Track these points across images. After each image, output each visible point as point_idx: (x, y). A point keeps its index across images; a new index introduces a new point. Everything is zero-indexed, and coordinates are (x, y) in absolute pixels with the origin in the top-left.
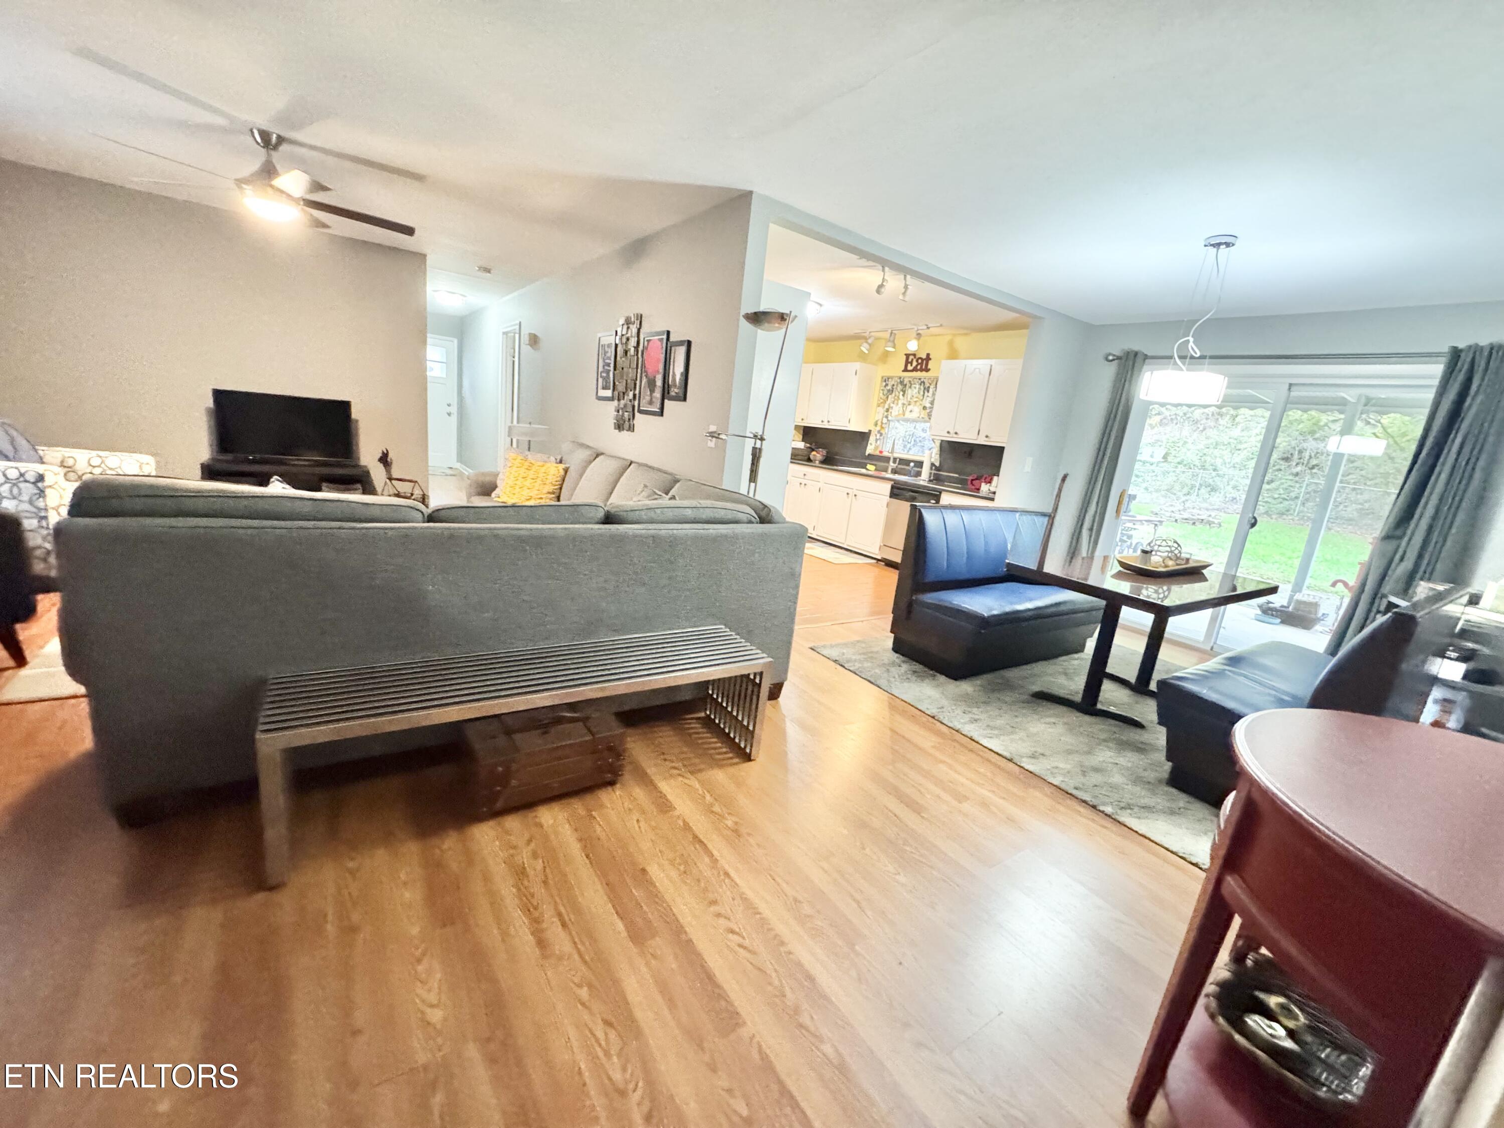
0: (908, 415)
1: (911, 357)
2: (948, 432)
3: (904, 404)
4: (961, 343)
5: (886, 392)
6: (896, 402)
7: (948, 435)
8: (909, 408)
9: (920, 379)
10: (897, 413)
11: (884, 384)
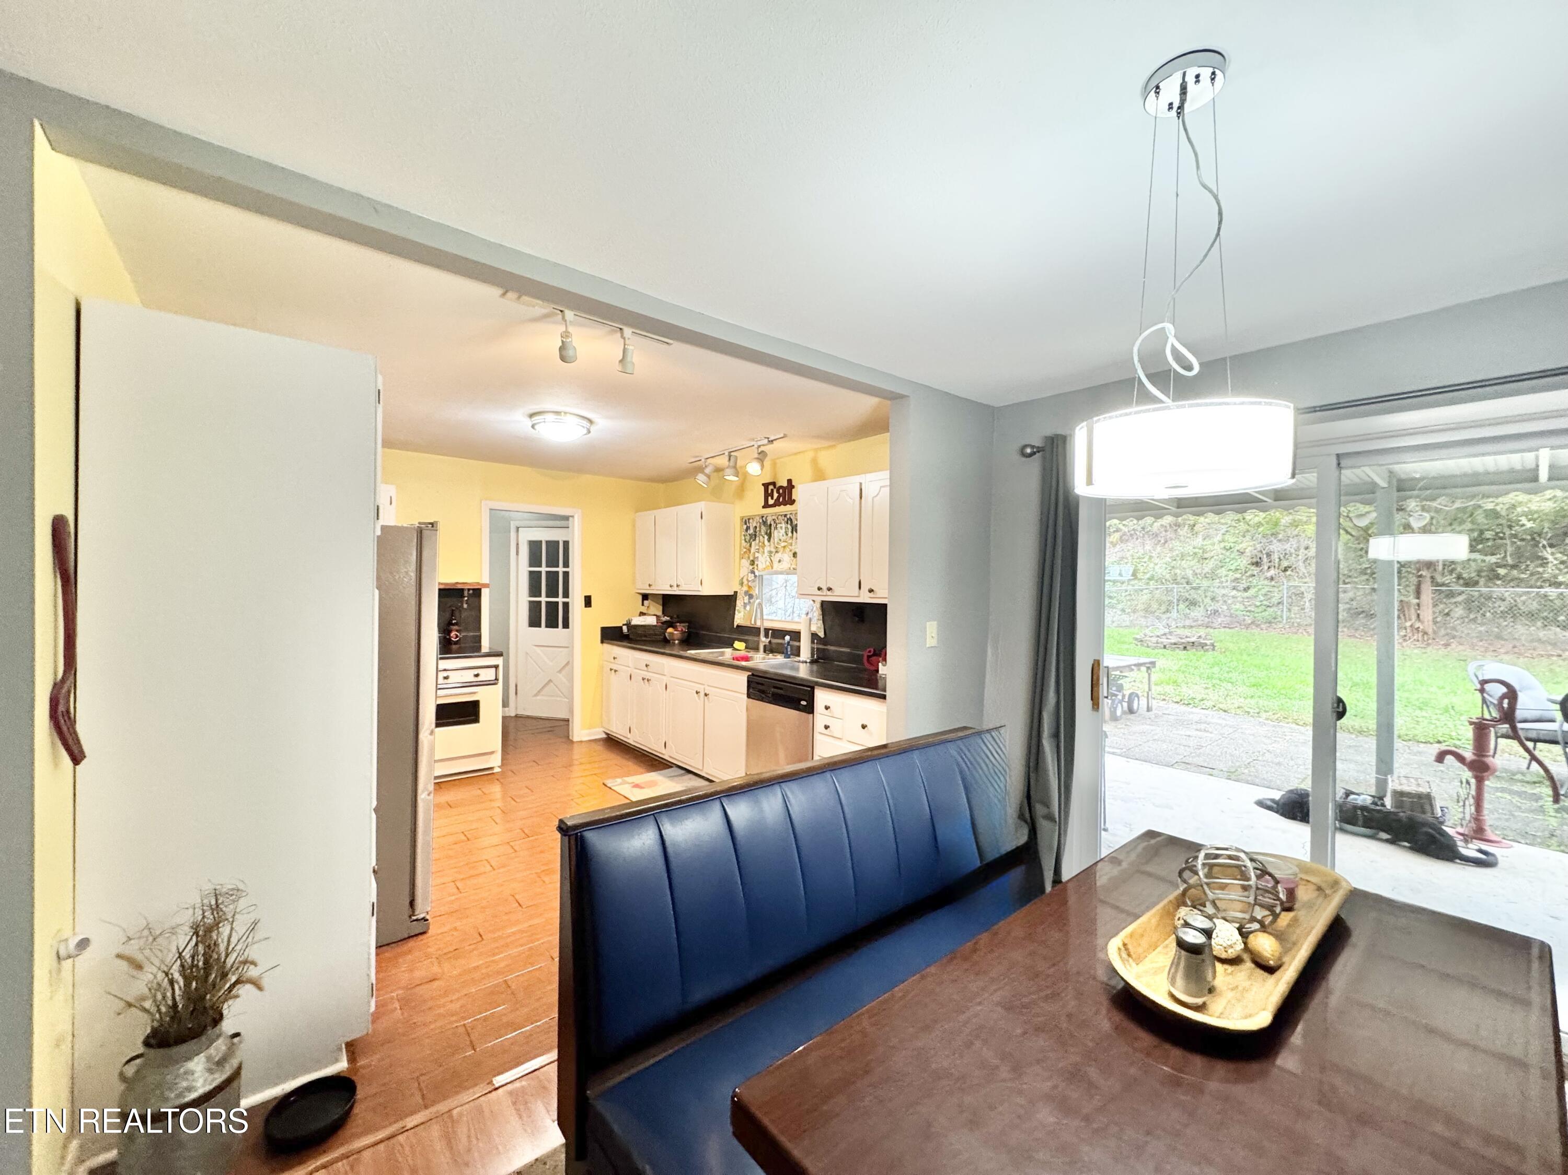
0: (776, 566)
1: (771, 487)
2: (819, 589)
3: (770, 552)
4: (829, 458)
5: (748, 538)
6: (761, 549)
7: (819, 593)
8: (779, 556)
9: (785, 516)
10: (764, 566)
11: (745, 527)
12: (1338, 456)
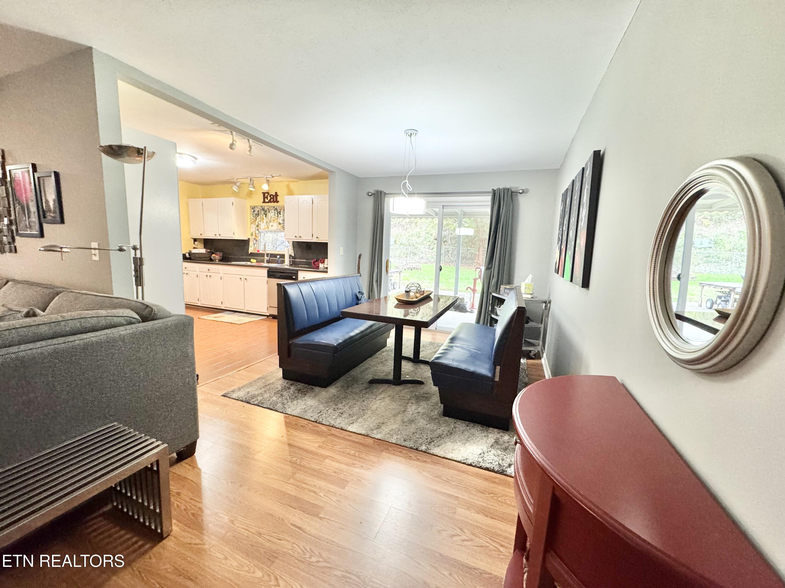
0: (270, 228)
1: (266, 195)
2: (296, 237)
3: (267, 222)
4: (293, 186)
5: (254, 215)
6: (262, 221)
7: (295, 238)
8: (271, 224)
9: (274, 207)
10: (264, 228)
11: (253, 210)
12: (443, 206)
